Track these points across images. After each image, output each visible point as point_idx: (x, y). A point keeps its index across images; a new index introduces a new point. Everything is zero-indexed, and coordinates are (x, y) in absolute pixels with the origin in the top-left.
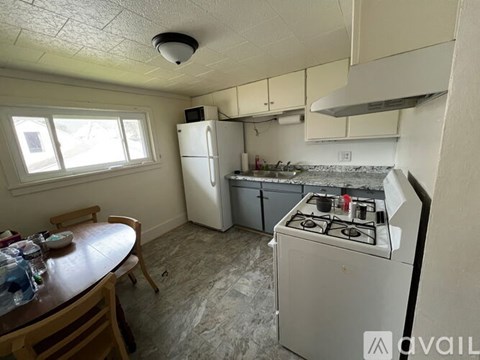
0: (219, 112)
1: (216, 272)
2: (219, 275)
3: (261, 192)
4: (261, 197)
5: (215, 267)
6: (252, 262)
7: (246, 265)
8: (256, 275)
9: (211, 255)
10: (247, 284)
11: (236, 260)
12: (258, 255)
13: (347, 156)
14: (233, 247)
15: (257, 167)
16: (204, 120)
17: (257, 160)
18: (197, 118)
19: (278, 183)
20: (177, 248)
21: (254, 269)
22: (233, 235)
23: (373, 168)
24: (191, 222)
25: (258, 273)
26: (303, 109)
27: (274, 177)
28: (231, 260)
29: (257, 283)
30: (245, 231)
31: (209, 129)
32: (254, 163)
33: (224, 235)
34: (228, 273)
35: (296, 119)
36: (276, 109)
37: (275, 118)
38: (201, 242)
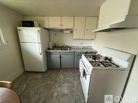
0: (39, 25)
1: (51, 89)
2: (53, 90)
3: (60, 56)
4: (60, 57)
5: (49, 88)
6: (62, 80)
7: (61, 82)
8: (66, 85)
9: (44, 83)
10: (65, 89)
11: (56, 82)
12: (62, 77)
13: (82, 43)
14: (52, 77)
15: (55, 47)
16: (34, 27)
17: (55, 44)
18: (30, 25)
19: (65, 52)
20: (25, 86)
21: (64, 83)
22: (49, 72)
23: (88, 47)
24: (27, 71)
25: (66, 83)
26: (73, 29)
27: (62, 50)
28: (54, 83)
29: (68, 87)
30: (53, 70)
31: (38, 31)
32: (54, 45)
33: (46, 73)
34: (56, 88)
35: (69, 32)
36: (64, 27)
37: (62, 31)
38: (37, 79)
